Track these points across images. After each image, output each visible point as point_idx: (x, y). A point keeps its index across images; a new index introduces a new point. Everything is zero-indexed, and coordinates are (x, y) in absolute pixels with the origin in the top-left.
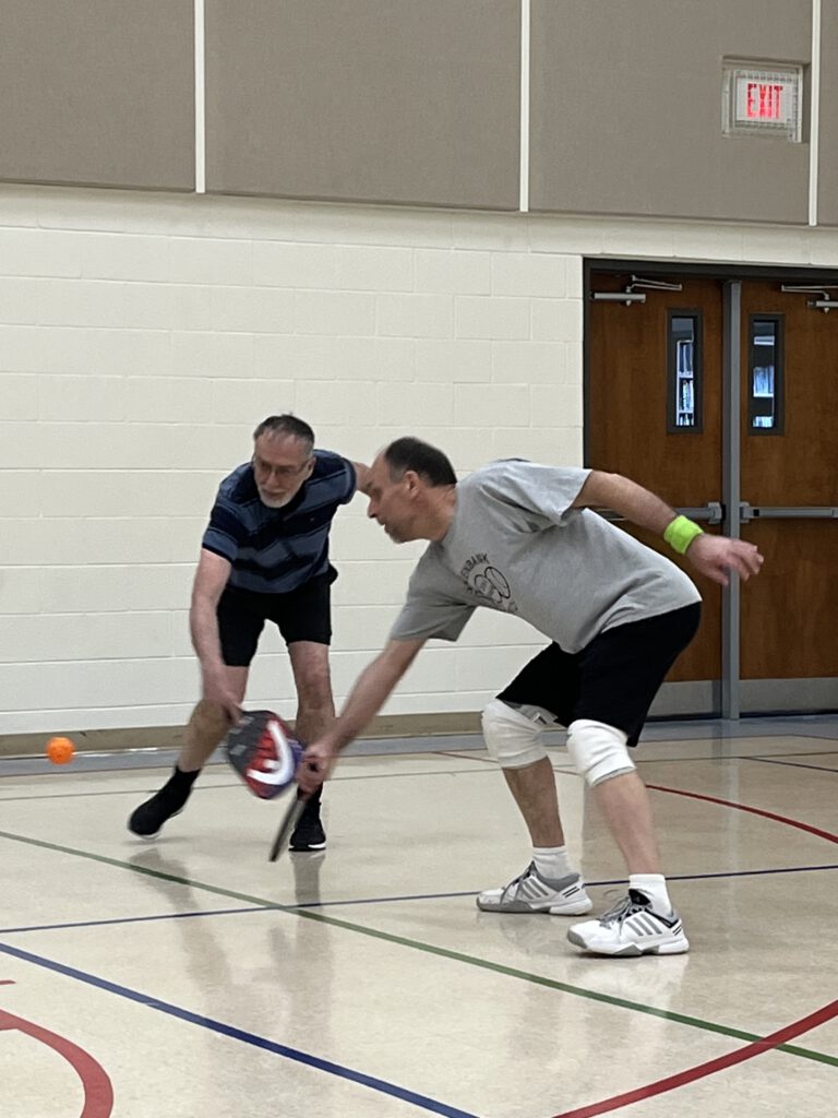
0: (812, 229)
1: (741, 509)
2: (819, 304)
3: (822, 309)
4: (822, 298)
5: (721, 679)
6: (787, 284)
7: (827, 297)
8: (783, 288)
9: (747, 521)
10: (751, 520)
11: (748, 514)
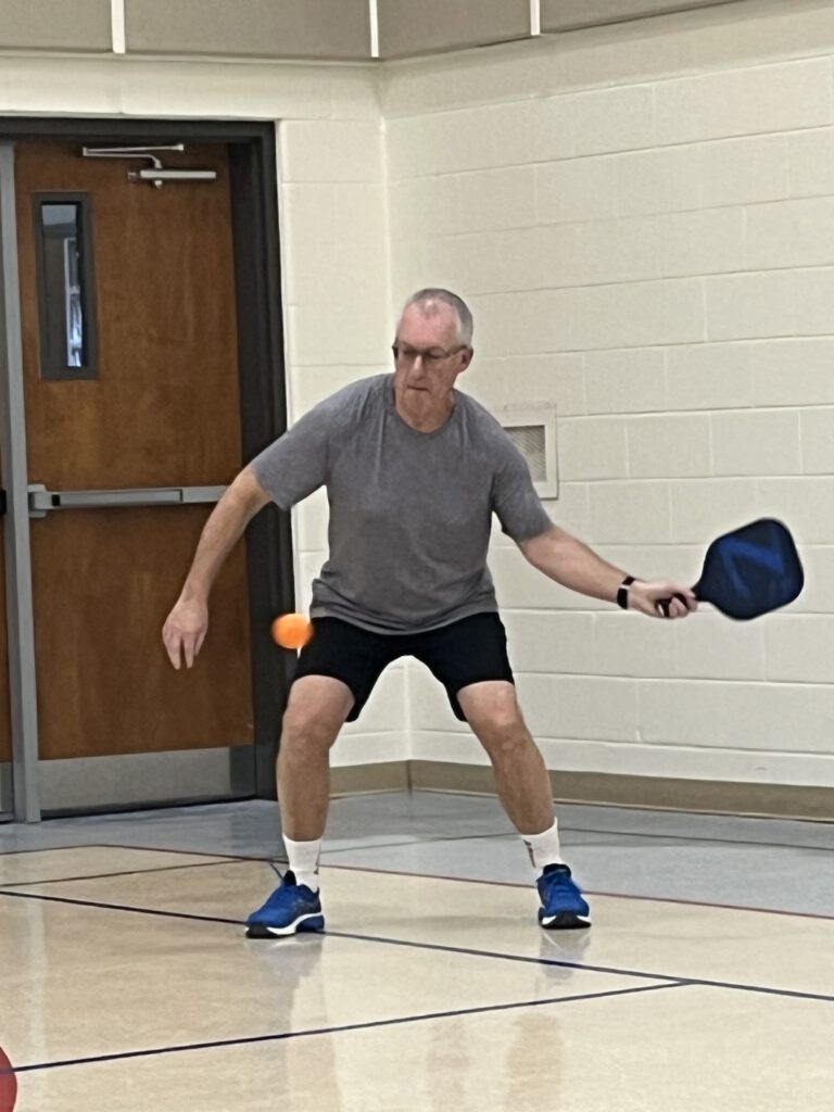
0: (119, 59)
1: (31, 496)
2: (145, 174)
3: (150, 182)
4: (150, 165)
5: (11, 759)
6: (90, 146)
7: (158, 164)
8: (85, 152)
9: (43, 515)
10: (49, 511)
11: (44, 502)
